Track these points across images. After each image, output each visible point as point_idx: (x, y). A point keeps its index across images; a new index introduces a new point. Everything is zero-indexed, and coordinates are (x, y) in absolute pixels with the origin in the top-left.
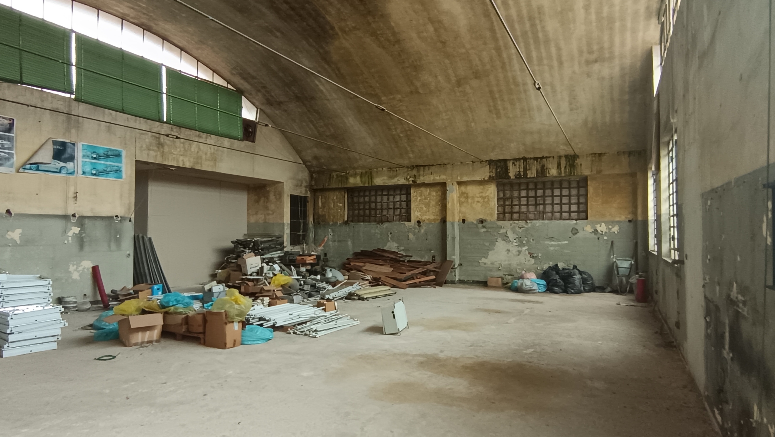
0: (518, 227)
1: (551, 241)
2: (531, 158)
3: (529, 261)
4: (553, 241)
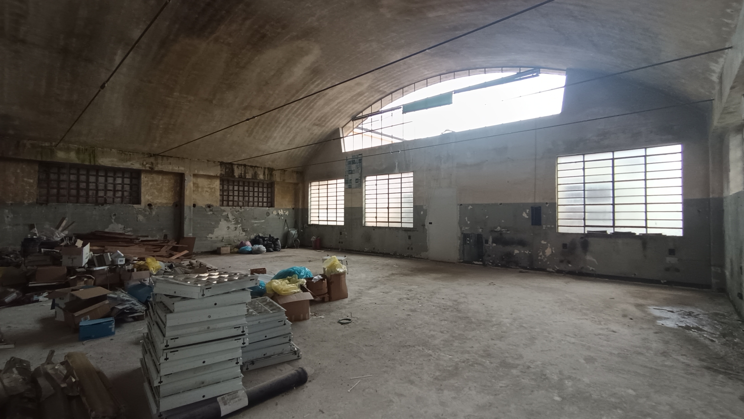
0: (236, 211)
1: (255, 220)
2: (249, 166)
3: (242, 234)
4: (257, 220)
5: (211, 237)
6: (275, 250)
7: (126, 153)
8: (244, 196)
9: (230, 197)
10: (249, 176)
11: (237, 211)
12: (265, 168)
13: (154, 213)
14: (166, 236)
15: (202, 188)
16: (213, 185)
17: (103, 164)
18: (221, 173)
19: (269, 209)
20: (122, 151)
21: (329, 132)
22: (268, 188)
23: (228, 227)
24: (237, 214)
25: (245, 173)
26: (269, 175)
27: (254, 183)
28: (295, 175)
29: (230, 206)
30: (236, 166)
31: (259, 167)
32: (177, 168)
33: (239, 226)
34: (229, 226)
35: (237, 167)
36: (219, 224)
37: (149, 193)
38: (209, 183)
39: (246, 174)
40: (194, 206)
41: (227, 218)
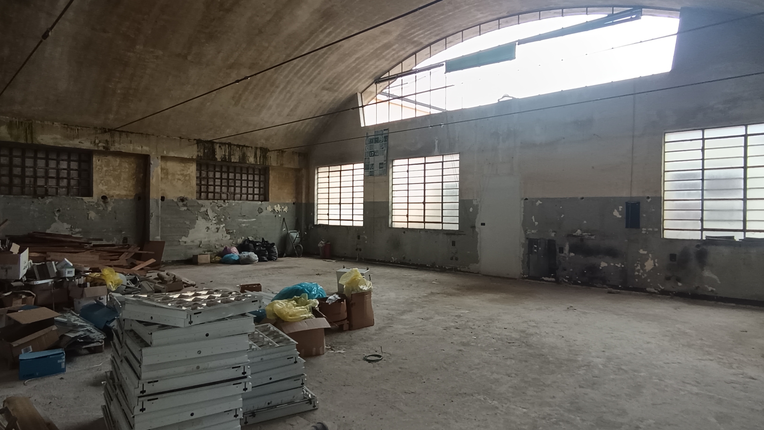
0: (217, 206)
1: (243, 219)
2: (235, 145)
3: (226, 236)
4: (245, 219)
5: (185, 241)
6: (270, 259)
7: (73, 127)
8: (228, 186)
9: (209, 187)
10: (235, 159)
11: (219, 206)
12: (256, 148)
13: (110, 209)
14: (125, 240)
15: (173, 175)
16: (187, 171)
17: (43, 142)
18: (198, 155)
19: (261, 204)
20: (67, 125)
21: (344, 99)
22: (260, 175)
23: (208, 228)
24: (219, 210)
25: (230, 155)
26: (262, 157)
27: (241, 168)
28: (296, 158)
29: (209, 200)
30: (218, 145)
31: (249, 147)
32: (140, 148)
33: (222, 226)
34: (208, 226)
35: (220, 147)
36: (195, 223)
37: (103, 182)
38: (182, 168)
39: (232, 157)
40: (163, 199)
41: (205, 216)
